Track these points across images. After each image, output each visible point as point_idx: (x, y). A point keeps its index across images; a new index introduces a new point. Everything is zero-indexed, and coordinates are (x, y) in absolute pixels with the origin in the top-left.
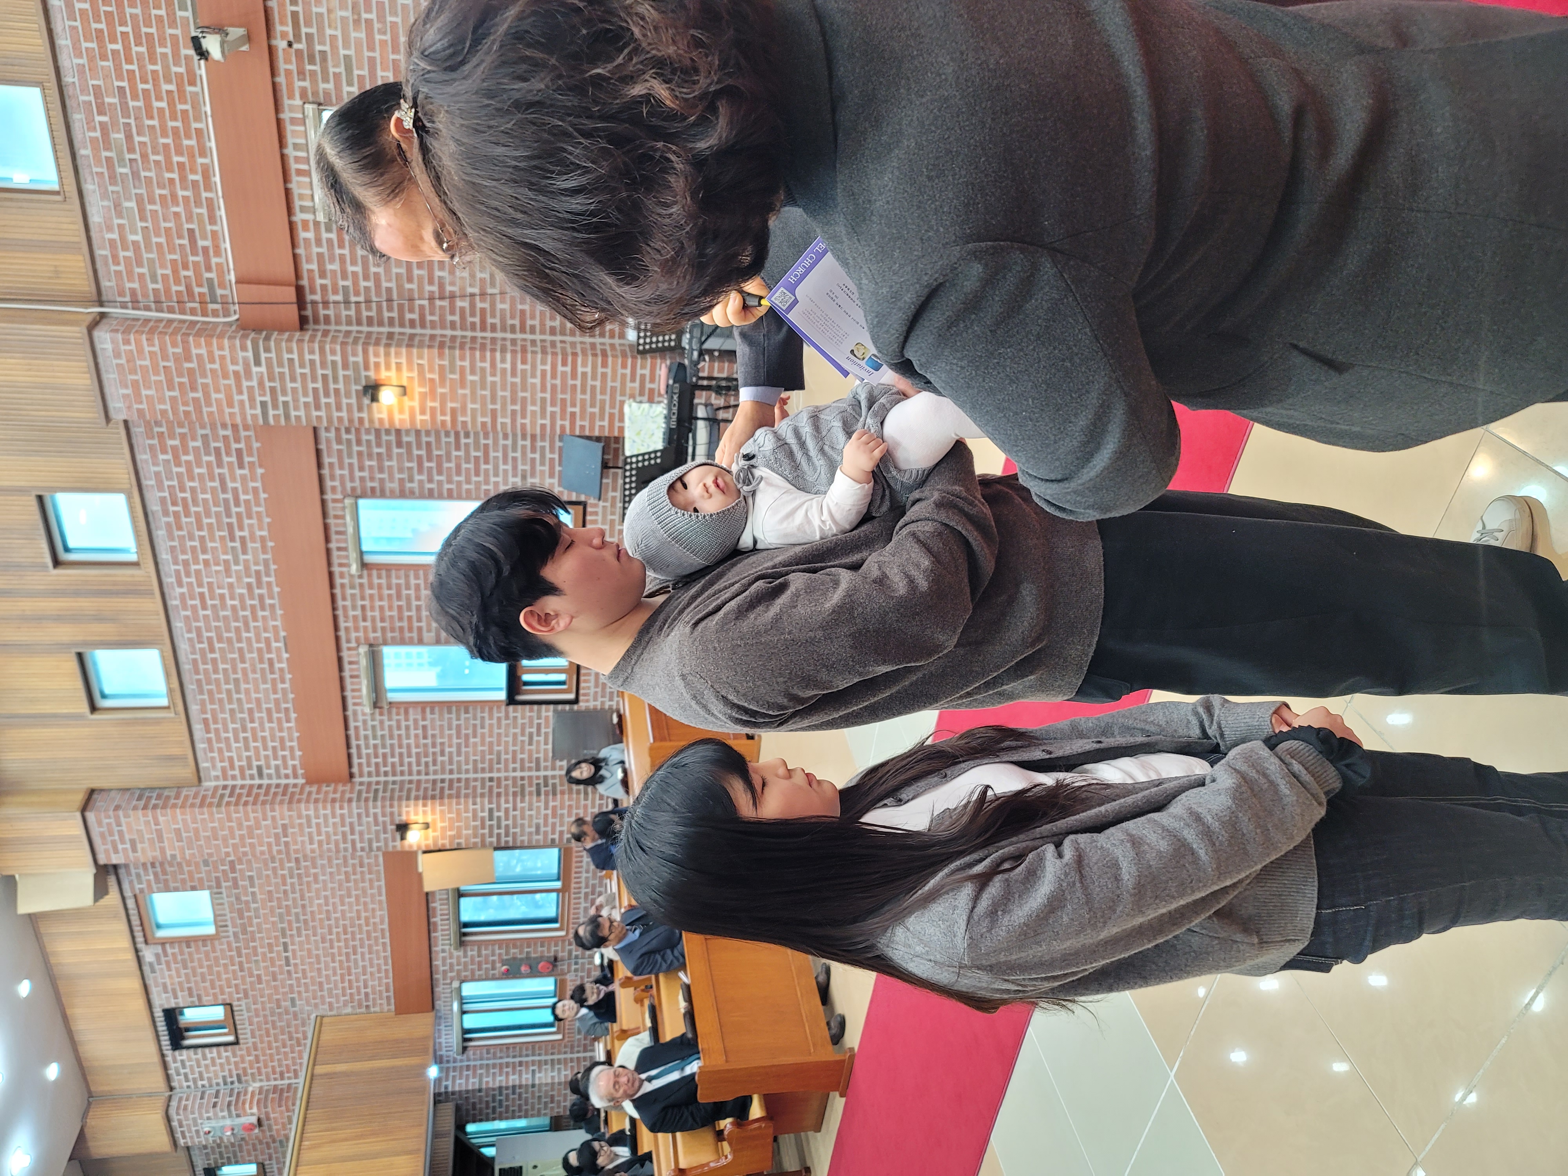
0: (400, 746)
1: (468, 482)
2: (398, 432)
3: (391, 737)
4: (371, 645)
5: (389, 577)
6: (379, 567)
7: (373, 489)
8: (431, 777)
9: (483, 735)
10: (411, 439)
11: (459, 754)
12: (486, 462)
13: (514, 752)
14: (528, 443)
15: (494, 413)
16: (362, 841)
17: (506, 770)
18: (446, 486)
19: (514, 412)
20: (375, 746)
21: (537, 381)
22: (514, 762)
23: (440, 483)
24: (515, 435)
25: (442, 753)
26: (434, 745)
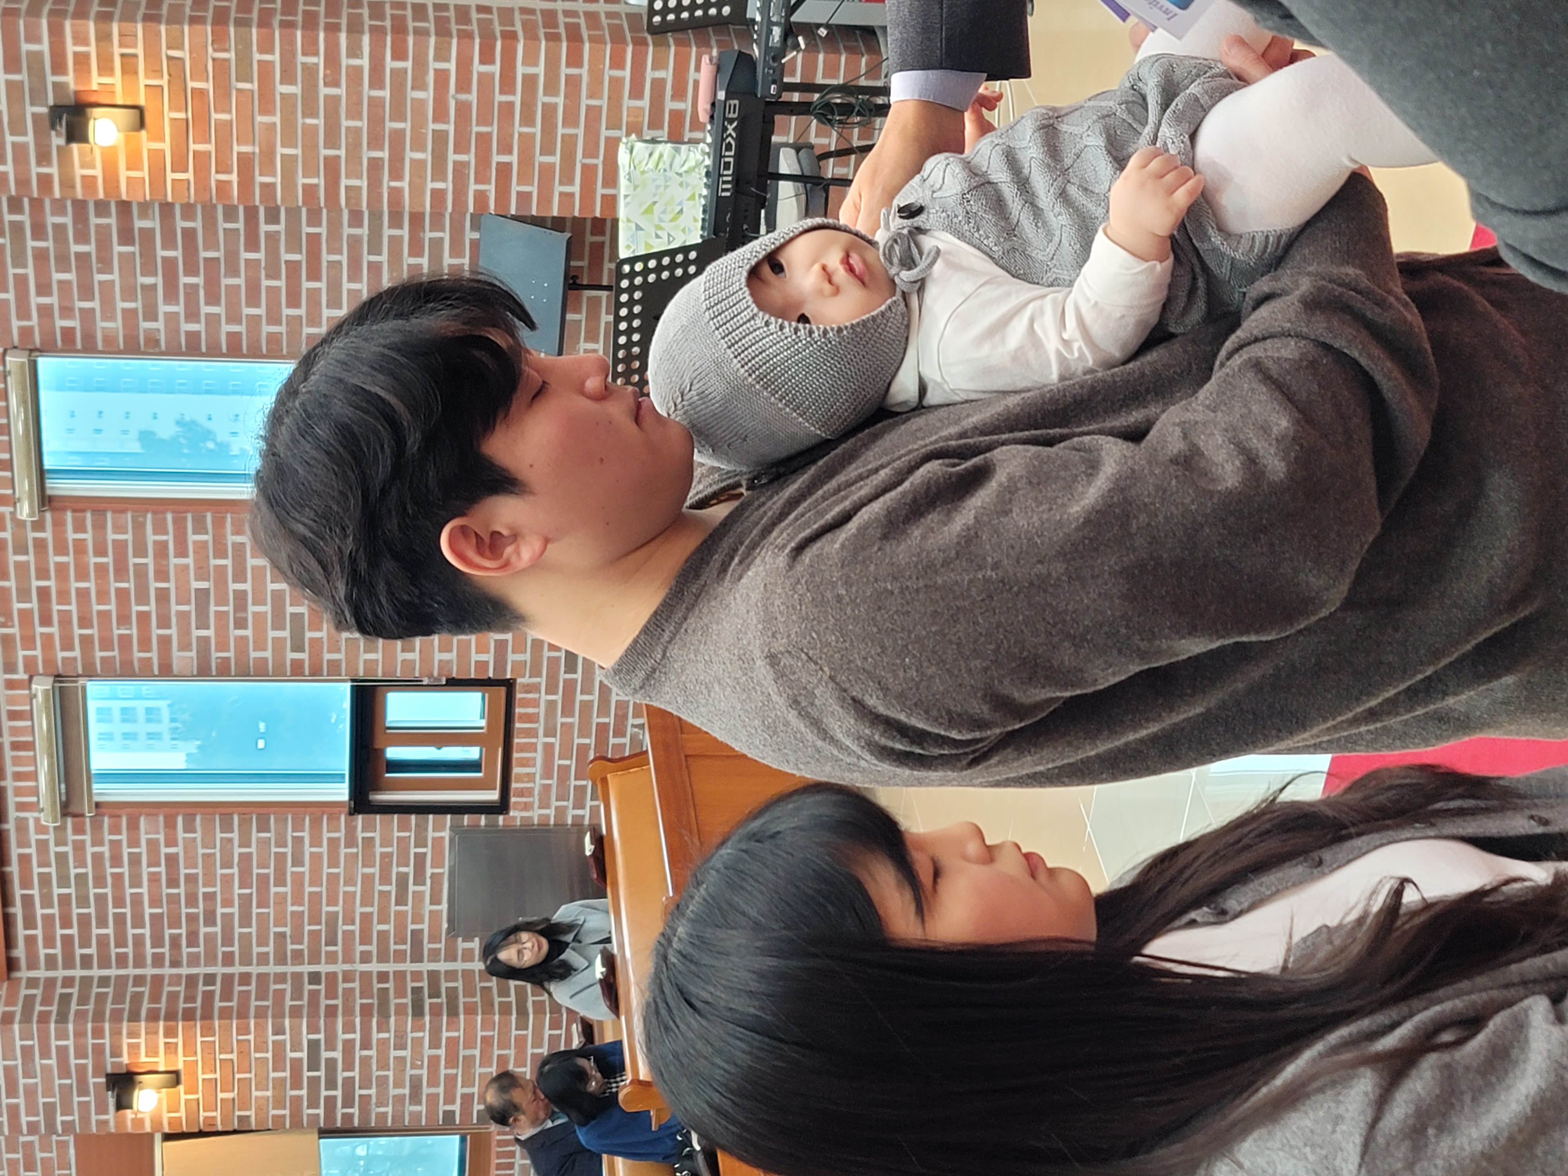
0: (119, 902)
1: (274, 318)
2: (124, 207)
3: (100, 881)
4: (58, 677)
5: (99, 527)
6: (79, 504)
7: (68, 334)
8: (185, 971)
9: (298, 879)
10: (153, 223)
11: (245, 921)
12: (314, 275)
13: (366, 918)
14: (405, 232)
15: (332, 166)
16: (32, 1110)
17: (348, 959)
18: (226, 328)
19: (375, 165)
20: (65, 900)
21: (428, 95)
22: (365, 939)
23: (213, 321)
24: (375, 216)
25: (210, 919)
26: (192, 900)
